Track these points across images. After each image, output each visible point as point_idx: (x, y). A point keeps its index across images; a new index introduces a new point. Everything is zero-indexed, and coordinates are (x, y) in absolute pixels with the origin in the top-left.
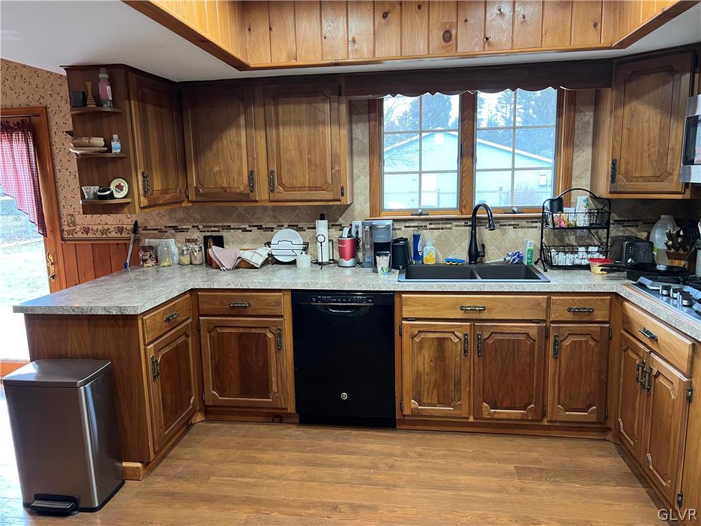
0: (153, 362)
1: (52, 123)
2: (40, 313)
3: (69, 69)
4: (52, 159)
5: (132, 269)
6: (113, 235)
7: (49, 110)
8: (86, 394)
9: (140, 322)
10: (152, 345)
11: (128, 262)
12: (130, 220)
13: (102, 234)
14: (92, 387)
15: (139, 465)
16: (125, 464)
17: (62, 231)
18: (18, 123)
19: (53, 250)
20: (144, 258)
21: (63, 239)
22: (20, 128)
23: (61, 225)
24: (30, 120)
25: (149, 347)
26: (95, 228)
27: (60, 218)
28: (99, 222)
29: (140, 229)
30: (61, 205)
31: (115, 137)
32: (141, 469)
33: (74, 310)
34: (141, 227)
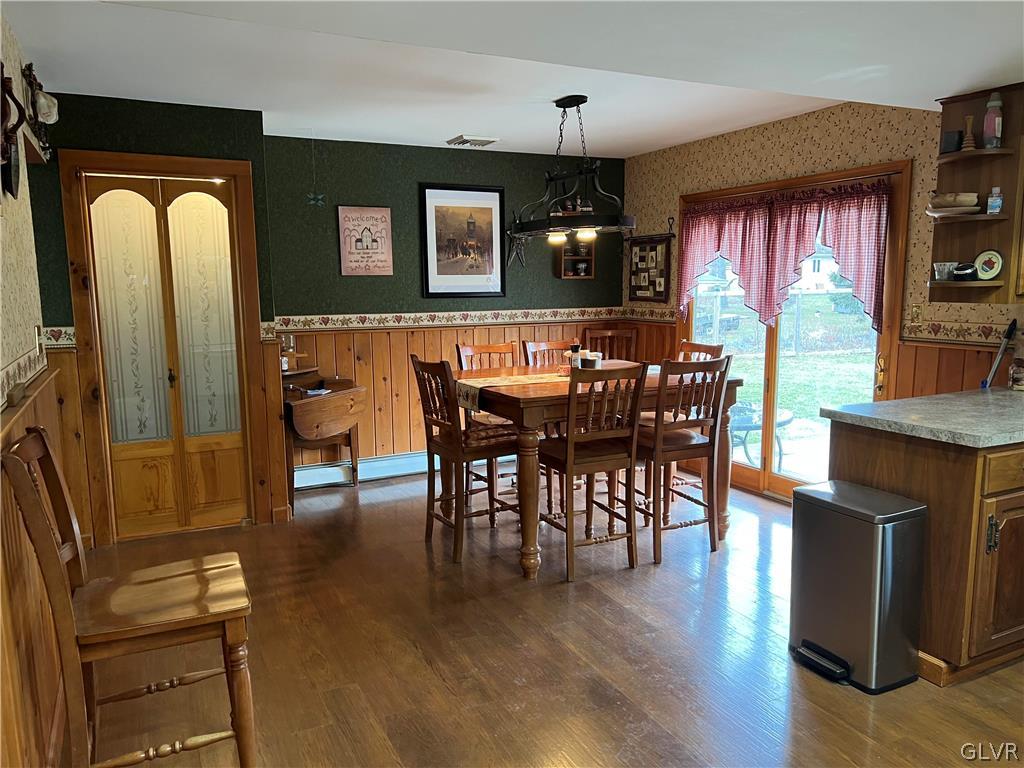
0: (991, 525)
1: (917, 181)
2: (850, 422)
3: (947, 103)
4: (908, 230)
5: (992, 390)
6: (975, 338)
7: (917, 163)
8: (885, 536)
9: (980, 461)
10: (994, 500)
11: (989, 380)
12: (1004, 318)
13: (958, 336)
14: (894, 529)
15: (943, 664)
16: (921, 654)
17: (902, 327)
18: (873, 185)
19: (886, 352)
20: (1016, 376)
21: (901, 338)
22: (874, 191)
23: (902, 319)
24: (889, 179)
25: (989, 501)
26: (948, 326)
27: (903, 310)
28: (957, 317)
29: (1019, 333)
30: (908, 291)
31: (996, 190)
32: (945, 671)
33: (890, 426)
34: (1019, 330)
